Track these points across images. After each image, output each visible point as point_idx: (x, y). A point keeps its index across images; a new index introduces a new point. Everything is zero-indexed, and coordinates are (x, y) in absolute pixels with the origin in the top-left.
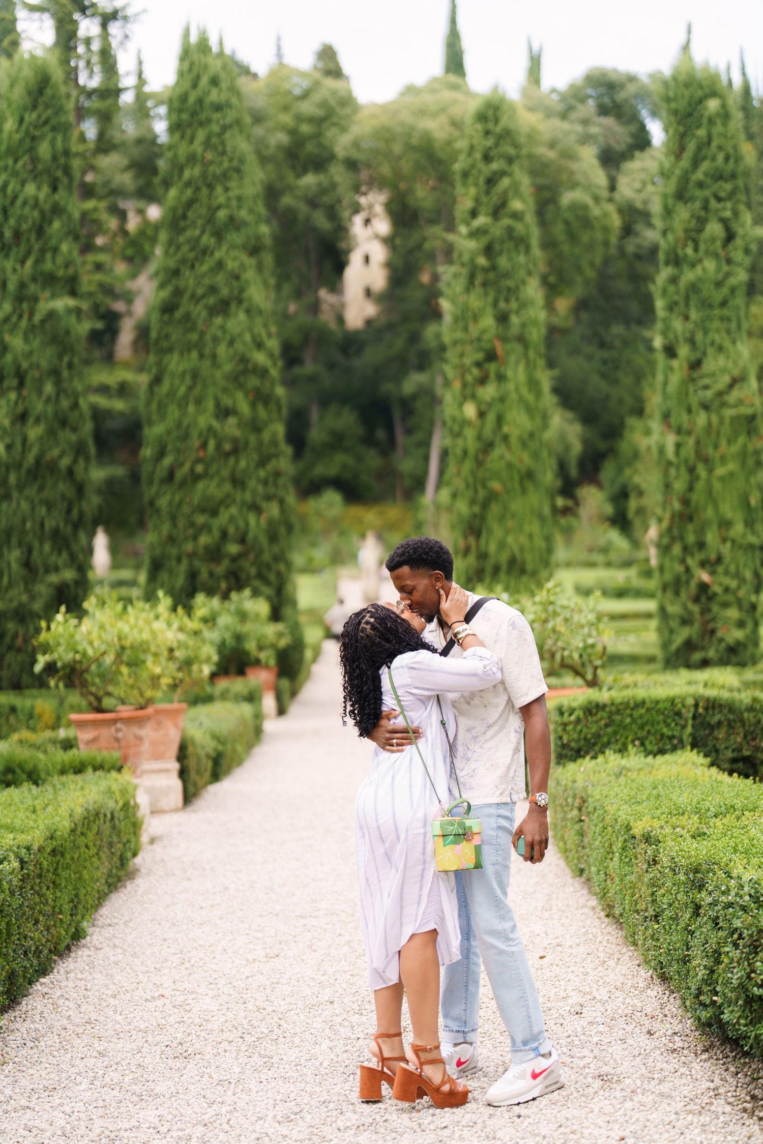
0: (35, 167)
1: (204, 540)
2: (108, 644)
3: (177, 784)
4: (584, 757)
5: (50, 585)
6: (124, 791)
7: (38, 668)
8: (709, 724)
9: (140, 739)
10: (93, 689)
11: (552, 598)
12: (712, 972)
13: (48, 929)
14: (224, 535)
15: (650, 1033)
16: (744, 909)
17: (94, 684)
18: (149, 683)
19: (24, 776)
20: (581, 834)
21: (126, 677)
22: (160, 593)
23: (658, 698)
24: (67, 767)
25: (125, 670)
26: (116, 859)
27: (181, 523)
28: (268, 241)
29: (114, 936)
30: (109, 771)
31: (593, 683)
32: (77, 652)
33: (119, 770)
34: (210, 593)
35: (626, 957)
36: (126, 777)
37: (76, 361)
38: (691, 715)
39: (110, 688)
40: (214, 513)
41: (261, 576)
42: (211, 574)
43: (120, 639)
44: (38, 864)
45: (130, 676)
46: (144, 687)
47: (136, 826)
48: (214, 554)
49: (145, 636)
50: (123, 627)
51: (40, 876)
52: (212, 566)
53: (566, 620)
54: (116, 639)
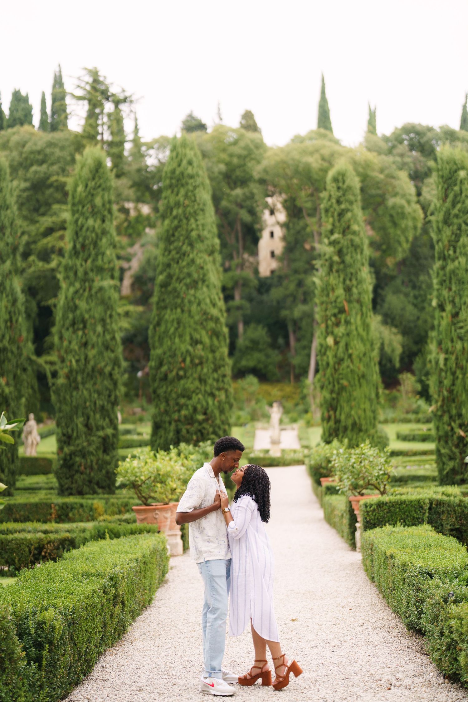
0: (93, 210)
1: (184, 412)
2: (152, 473)
3: (180, 542)
4: (376, 527)
5: (99, 437)
6: (163, 542)
7: (118, 484)
8: (438, 512)
9: (166, 518)
10: (144, 495)
11: (364, 452)
12: (409, 603)
13: (142, 595)
14: (195, 410)
15: (389, 632)
16: (417, 576)
17: (144, 492)
18: (170, 492)
19: (113, 536)
20: (372, 561)
21: (160, 489)
22: (171, 447)
23: (412, 499)
24: (134, 530)
25: (159, 485)
26: (161, 572)
27: (172, 403)
28: (218, 247)
29: (165, 603)
30: (154, 532)
31: (383, 493)
32: (137, 477)
33: (159, 532)
34: (188, 442)
35: (387, 611)
36: (161, 535)
37: (114, 313)
38: (427, 508)
39: (152, 494)
40: (190, 398)
41: (215, 433)
42: (188, 432)
43: (158, 471)
44: (140, 567)
45: (161, 488)
46: (167, 493)
47: (167, 559)
48: (190, 420)
49: (169, 469)
50: (158, 464)
51: (140, 572)
52: (188, 427)
53: (370, 462)
54: (156, 471)
